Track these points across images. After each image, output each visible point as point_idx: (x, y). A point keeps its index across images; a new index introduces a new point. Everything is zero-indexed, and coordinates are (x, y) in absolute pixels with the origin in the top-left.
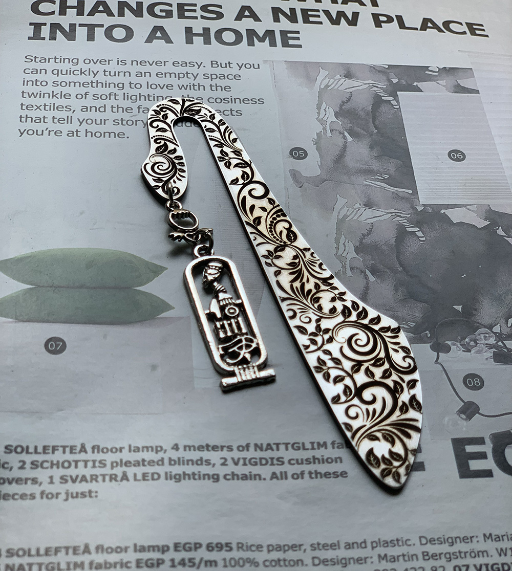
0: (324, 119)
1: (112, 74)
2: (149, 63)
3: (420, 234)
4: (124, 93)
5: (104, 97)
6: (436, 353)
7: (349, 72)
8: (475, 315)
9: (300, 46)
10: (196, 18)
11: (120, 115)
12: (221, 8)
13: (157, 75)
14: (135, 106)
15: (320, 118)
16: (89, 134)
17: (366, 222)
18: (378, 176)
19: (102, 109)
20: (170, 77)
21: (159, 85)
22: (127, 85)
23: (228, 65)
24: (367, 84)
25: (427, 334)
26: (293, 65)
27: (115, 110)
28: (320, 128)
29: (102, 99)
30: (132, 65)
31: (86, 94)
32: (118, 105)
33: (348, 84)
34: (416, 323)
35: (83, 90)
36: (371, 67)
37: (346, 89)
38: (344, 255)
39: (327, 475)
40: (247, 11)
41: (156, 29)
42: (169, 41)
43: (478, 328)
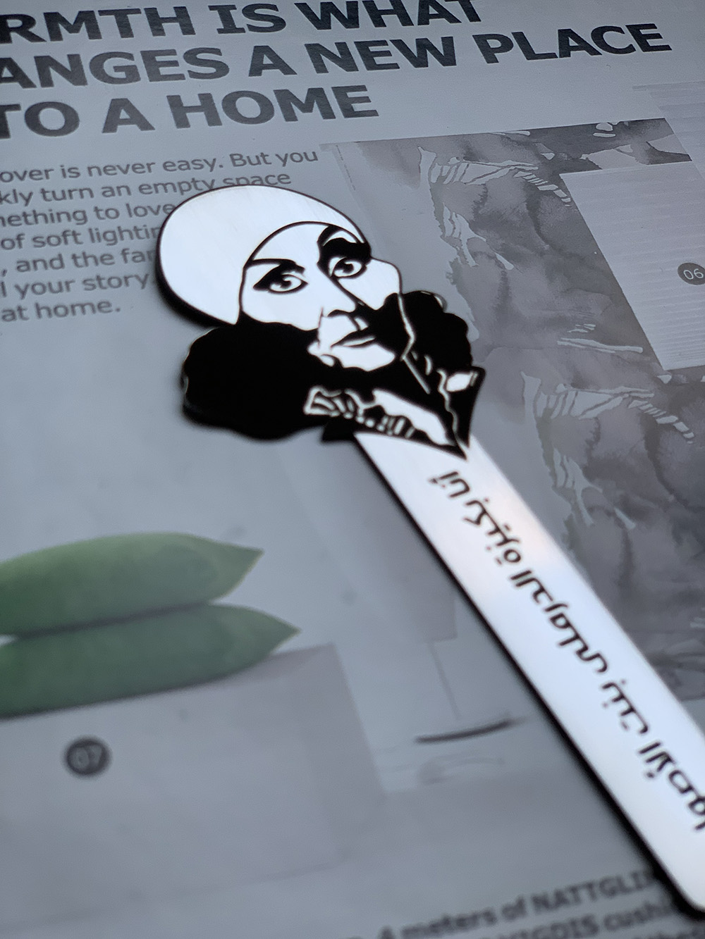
0: (456, 235)
1: (59, 195)
2: (120, 169)
3: (681, 426)
4: (90, 230)
5: (53, 240)
7: (469, 150)
9: (374, 113)
10: (181, 77)
11: (91, 271)
12: (221, 55)
13: (141, 189)
14: (115, 250)
15: (446, 235)
16: (44, 312)
17: (584, 417)
18: (578, 327)
19: (56, 263)
20: (166, 191)
21: (149, 207)
22: (91, 215)
23: (261, 159)
24: (505, 167)
26: (371, 147)
27: (80, 261)
28: (452, 254)
29: (51, 244)
30: (90, 174)
31: (19, 238)
32: (84, 254)
33: (473, 170)
35: (10, 232)
36: (502, 137)
37: (473, 181)
38: (569, 485)
40: (265, 56)
41: (117, 105)
42: (145, 125)
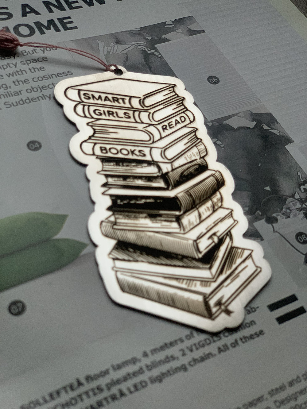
3: (219, 143)
6: (270, 225)
7: (117, 39)
8: (280, 191)
9: (76, 28)
12: (8, 10)
24: (133, 45)
25: (258, 213)
26: (78, 42)
33: (120, 48)
34: (249, 207)
36: (129, 32)
37: (121, 52)
39: (251, 337)
40: (27, 8)
43: (286, 200)
